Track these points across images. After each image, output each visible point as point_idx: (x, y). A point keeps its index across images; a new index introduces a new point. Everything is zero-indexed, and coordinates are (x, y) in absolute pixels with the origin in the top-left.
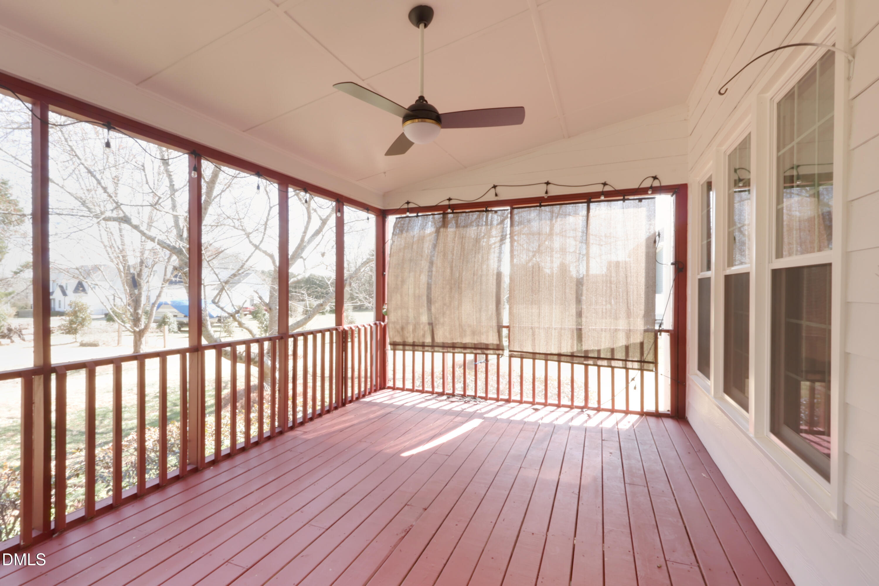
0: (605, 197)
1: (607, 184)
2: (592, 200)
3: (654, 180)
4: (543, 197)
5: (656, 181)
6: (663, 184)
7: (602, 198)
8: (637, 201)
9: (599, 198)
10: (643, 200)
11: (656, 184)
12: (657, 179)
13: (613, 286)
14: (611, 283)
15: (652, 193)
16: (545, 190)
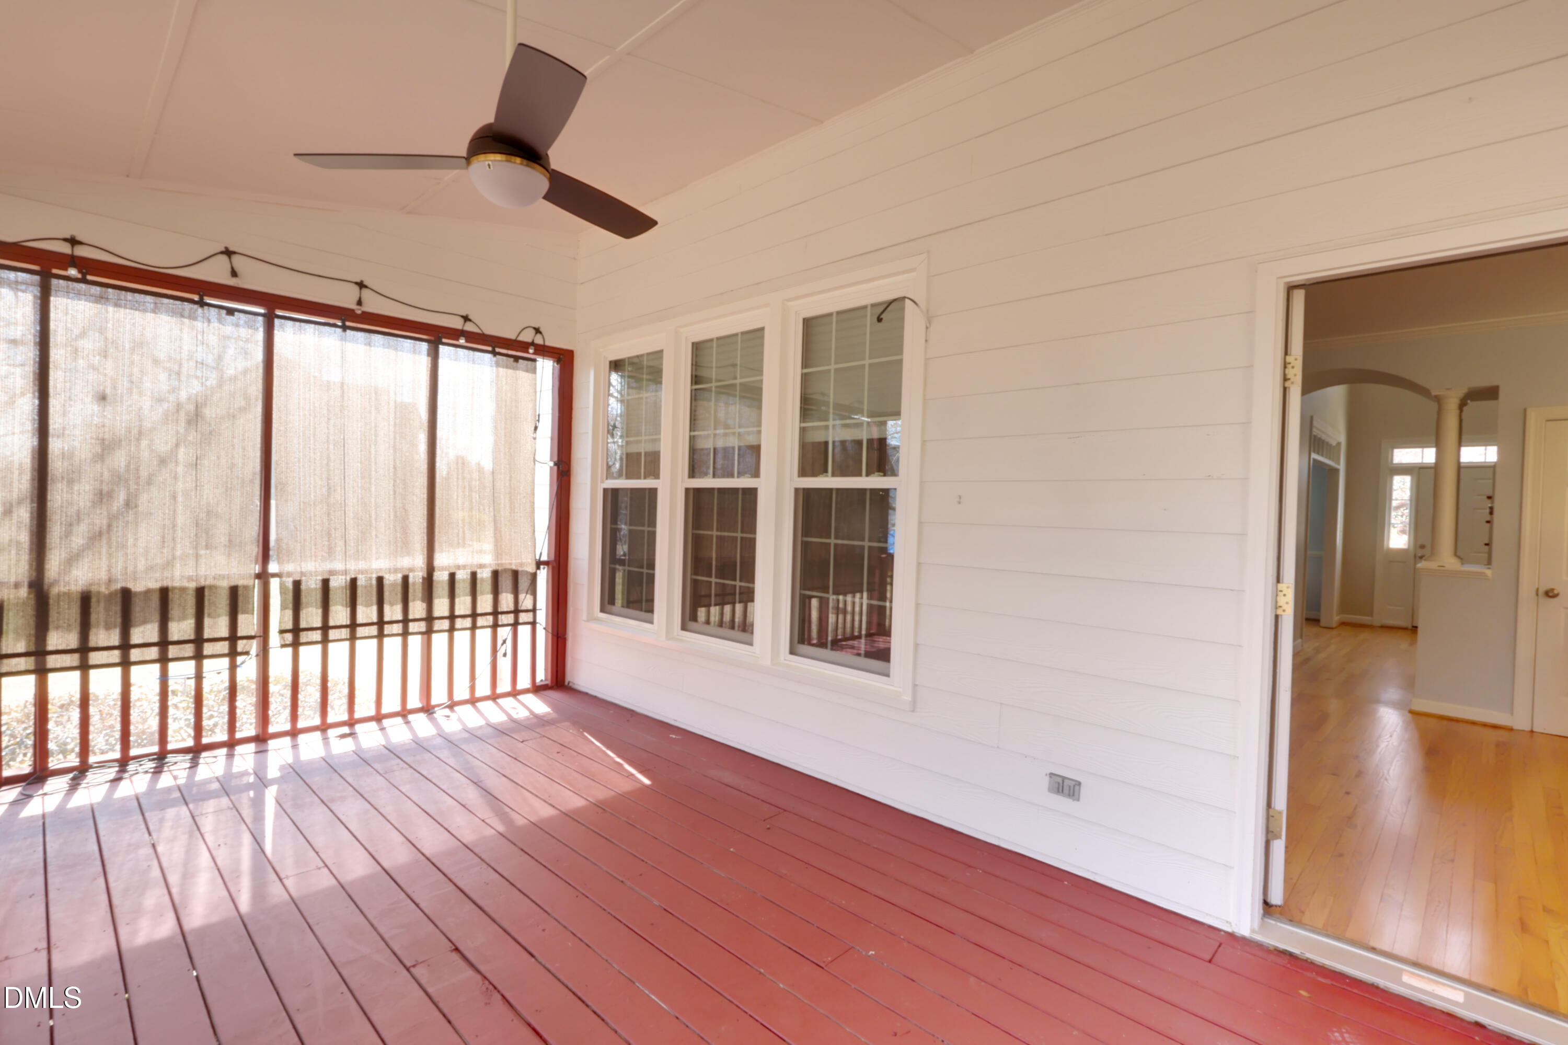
0: (467, 341)
1: (470, 320)
2: (444, 340)
3: (536, 333)
4: (353, 310)
5: (539, 336)
6: (547, 344)
7: (462, 341)
8: (512, 359)
9: (457, 339)
10: (521, 361)
11: (539, 340)
12: (541, 333)
13: (474, 494)
14: (471, 490)
15: (534, 354)
16: (357, 299)
